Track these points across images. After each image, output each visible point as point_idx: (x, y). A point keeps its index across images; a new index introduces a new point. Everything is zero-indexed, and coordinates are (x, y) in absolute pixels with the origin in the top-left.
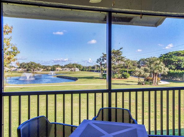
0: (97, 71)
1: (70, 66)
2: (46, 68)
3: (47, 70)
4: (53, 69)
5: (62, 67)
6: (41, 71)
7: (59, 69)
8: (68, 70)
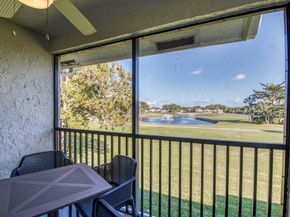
0: (246, 114)
1: (212, 108)
2: (186, 110)
3: (188, 111)
4: (193, 111)
5: (203, 109)
6: (181, 113)
7: (200, 110)
8: (209, 112)
